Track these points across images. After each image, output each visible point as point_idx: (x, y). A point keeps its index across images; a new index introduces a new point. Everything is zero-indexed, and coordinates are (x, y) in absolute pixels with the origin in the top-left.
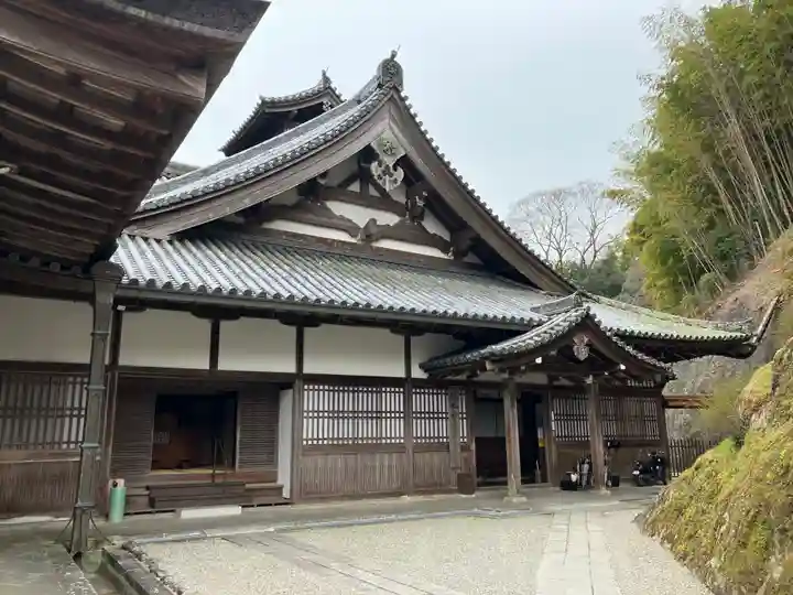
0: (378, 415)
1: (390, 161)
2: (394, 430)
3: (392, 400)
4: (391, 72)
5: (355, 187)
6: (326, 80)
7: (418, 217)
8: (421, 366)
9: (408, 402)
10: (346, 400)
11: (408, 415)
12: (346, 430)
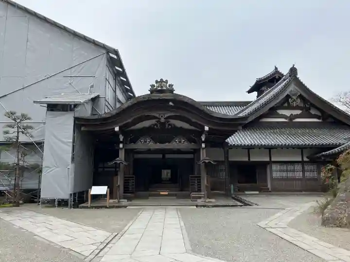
0: (294, 171)
1: (294, 98)
2: (299, 175)
3: (298, 167)
4: (293, 71)
5: (286, 105)
6: (276, 68)
7: (308, 109)
8: (307, 157)
9: (303, 168)
10: (284, 167)
11: (303, 171)
12: (284, 174)
